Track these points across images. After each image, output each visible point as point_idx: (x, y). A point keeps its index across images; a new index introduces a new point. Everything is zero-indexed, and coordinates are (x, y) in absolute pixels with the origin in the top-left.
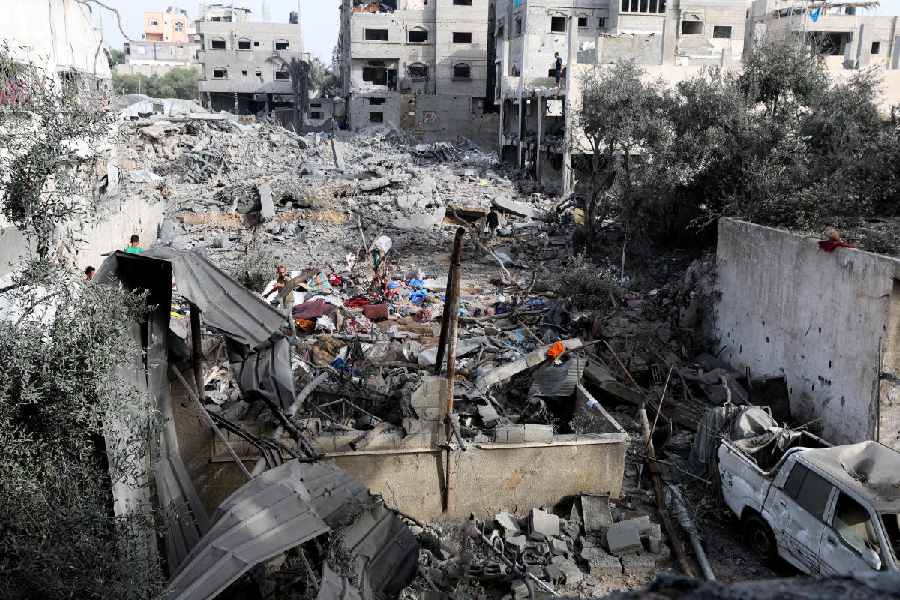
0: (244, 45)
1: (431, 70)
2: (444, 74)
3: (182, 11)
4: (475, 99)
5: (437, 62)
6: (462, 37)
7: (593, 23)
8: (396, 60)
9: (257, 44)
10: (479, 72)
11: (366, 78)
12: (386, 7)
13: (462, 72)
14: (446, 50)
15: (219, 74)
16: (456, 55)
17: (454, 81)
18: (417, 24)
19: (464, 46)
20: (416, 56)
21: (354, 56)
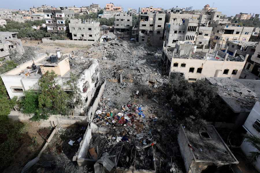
0: (122, 20)
1: (153, 32)
2: (155, 32)
3: (113, 4)
4: (161, 37)
5: (155, 30)
6: (159, 26)
7: (182, 32)
8: (147, 30)
9: (124, 20)
10: (162, 32)
11: (142, 33)
12: (146, 20)
13: (159, 32)
14: (156, 28)
15: (117, 25)
16: (158, 29)
17: (157, 34)
18: (151, 23)
19: (160, 28)
20: (151, 29)
21: (140, 29)
